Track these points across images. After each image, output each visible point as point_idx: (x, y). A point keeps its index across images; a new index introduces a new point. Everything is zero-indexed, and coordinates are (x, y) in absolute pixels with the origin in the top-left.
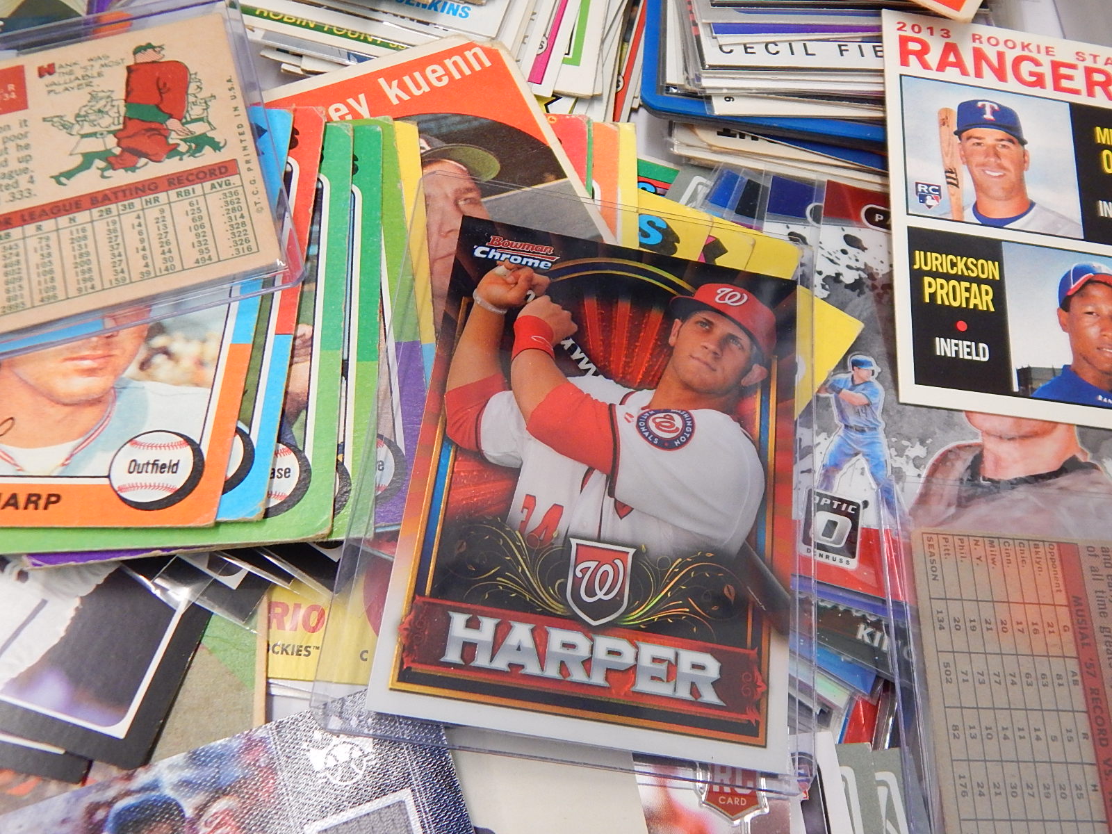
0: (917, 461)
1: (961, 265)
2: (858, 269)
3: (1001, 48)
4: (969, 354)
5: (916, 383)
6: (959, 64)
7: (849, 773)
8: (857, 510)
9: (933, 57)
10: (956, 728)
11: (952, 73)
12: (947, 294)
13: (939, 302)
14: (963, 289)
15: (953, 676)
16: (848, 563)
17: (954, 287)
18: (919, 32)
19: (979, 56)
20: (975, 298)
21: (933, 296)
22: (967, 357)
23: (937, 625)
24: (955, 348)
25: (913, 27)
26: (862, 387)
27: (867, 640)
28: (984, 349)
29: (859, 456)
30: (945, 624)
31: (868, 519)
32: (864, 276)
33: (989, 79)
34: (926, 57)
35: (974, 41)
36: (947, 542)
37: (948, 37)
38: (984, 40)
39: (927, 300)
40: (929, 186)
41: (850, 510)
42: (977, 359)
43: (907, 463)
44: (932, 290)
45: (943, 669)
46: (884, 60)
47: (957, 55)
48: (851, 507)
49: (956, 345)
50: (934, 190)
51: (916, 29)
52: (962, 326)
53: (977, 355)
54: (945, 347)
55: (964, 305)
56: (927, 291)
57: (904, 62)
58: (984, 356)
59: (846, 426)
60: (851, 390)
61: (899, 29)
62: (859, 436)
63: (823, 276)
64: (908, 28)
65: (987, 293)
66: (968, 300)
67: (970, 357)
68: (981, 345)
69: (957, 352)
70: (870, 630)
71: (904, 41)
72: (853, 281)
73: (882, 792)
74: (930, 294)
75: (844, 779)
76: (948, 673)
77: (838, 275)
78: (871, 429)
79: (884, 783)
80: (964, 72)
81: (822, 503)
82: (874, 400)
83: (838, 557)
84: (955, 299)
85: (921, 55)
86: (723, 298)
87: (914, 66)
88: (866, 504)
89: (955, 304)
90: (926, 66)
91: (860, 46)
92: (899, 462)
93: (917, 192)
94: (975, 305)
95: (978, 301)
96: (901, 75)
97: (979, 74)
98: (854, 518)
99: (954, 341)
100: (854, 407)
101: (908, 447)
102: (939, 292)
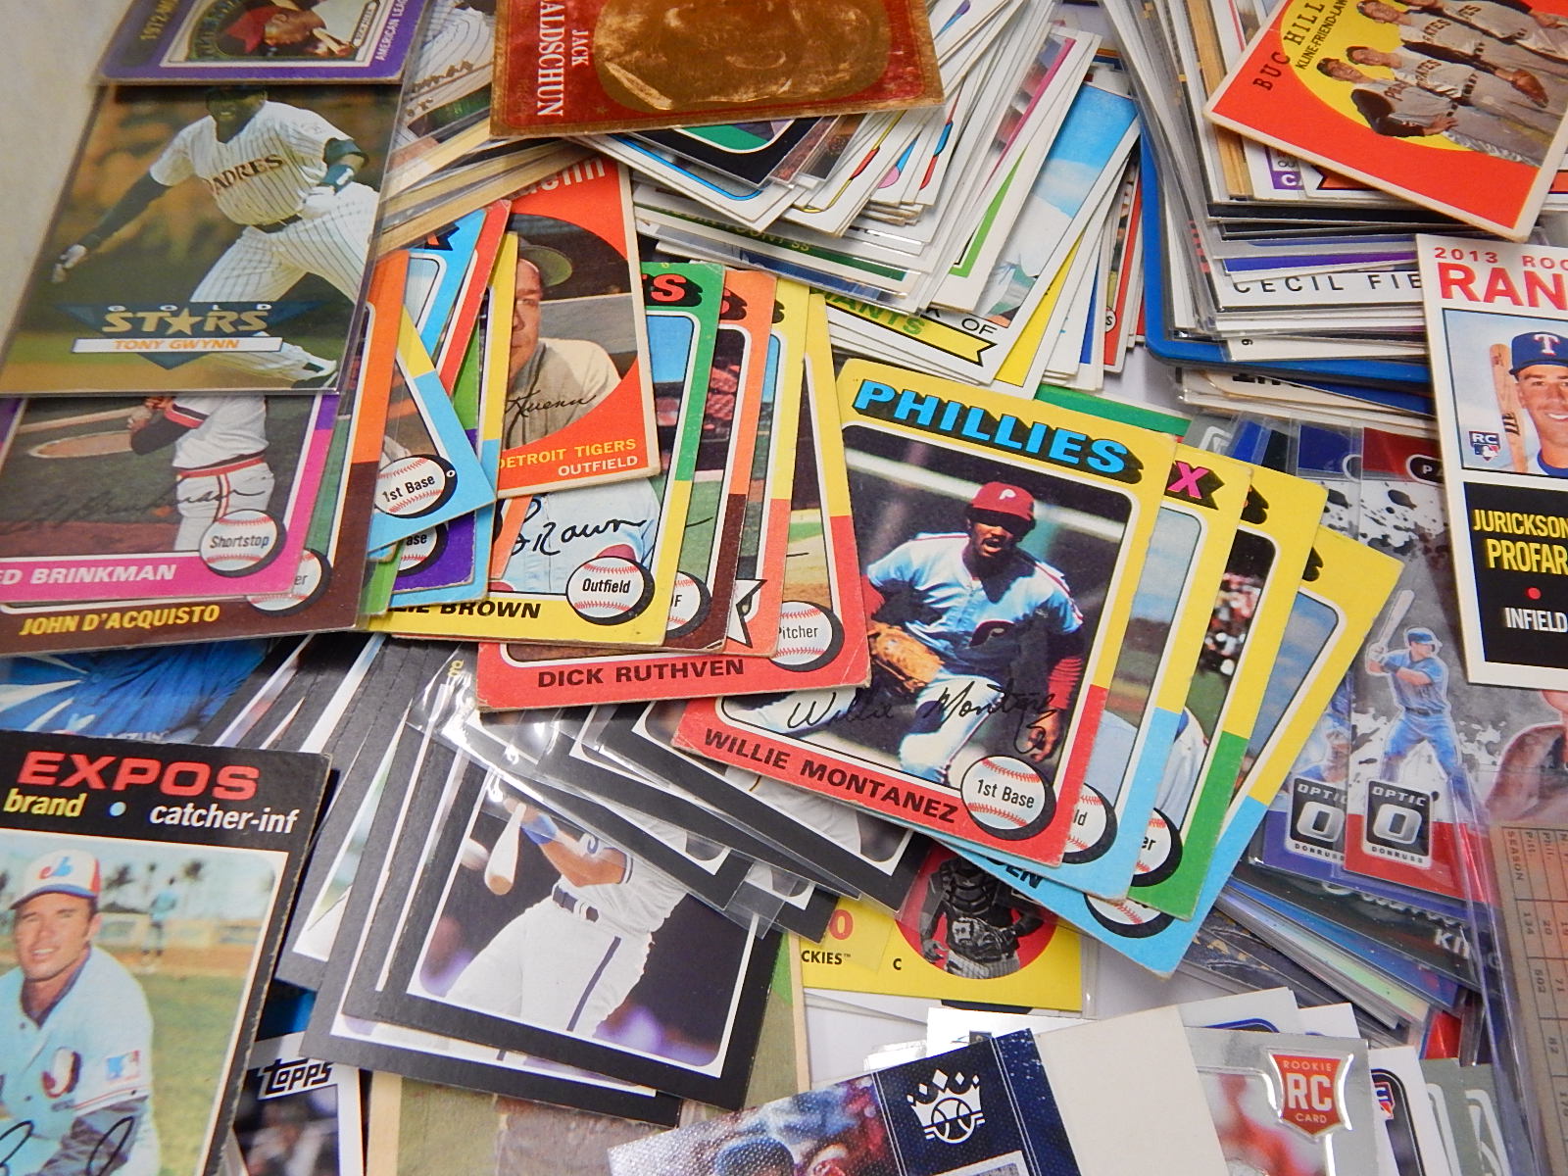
0: (1491, 747)
1: (1528, 524)
2: (1407, 530)
3: (1557, 270)
4: (1545, 625)
5: (1486, 660)
6: (1510, 292)
7: (1437, 1091)
8: (1426, 803)
9: (1479, 287)
10: (1553, 1041)
11: (1502, 304)
12: (1515, 558)
13: (1506, 567)
14: (1533, 551)
15: (1546, 985)
16: (1420, 861)
17: (1522, 549)
18: (1460, 258)
19: (1532, 281)
20: (1548, 560)
21: (1498, 560)
22: (1542, 629)
23: (1525, 928)
24: (1528, 619)
25: (1453, 252)
26: (1421, 664)
27: (1446, 946)
28: (1561, 618)
29: (1425, 743)
30: (1534, 929)
31: (1440, 812)
32: (1415, 537)
33: (1545, 307)
34: (1471, 286)
35: (1525, 263)
36: (1531, 837)
37: (1495, 261)
38: (1537, 262)
39: (1492, 565)
40: (1485, 434)
41: (1418, 803)
42: (1555, 630)
43: (1480, 749)
44: (1497, 554)
45: (1534, 976)
46: (1422, 292)
47: (1507, 282)
48: (1419, 799)
49: (1529, 615)
50: (1491, 439)
51: (1457, 254)
52: (1534, 593)
53: (1555, 626)
54: (1516, 618)
55: (1535, 570)
56: (1492, 555)
57: (1446, 294)
58: (1562, 627)
59: (1408, 709)
60: (1409, 667)
61: (1437, 256)
62: (1422, 720)
63: (1368, 539)
64: (1448, 254)
65: (1560, 553)
66: (1539, 563)
67: (1545, 629)
68: (1558, 615)
69: (1530, 623)
70: (1448, 935)
71: (1444, 269)
72: (1402, 544)
73: (1474, 1112)
74: (1495, 558)
75: (1431, 1097)
76: (1540, 981)
77: (1385, 537)
78: (1434, 711)
79: (1476, 1102)
80: (1516, 302)
81: (1387, 795)
82: (1436, 679)
83: (1409, 855)
84: (1524, 563)
85: (1464, 284)
87: (1458, 298)
88: (1435, 795)
89: (1525, 569)
90: (1471, 297)
91: (1393, 276)
92: (1470, 748)
93: (1472, 442)
94: (1548, 569)
95: (1550, 564)
96: (1444, 309)
97: (1533, 302)
98: (1423, 810)
99: (1526, 611)
100: (1414, 686)
101: (1478, 731)
102: (1506, 556)
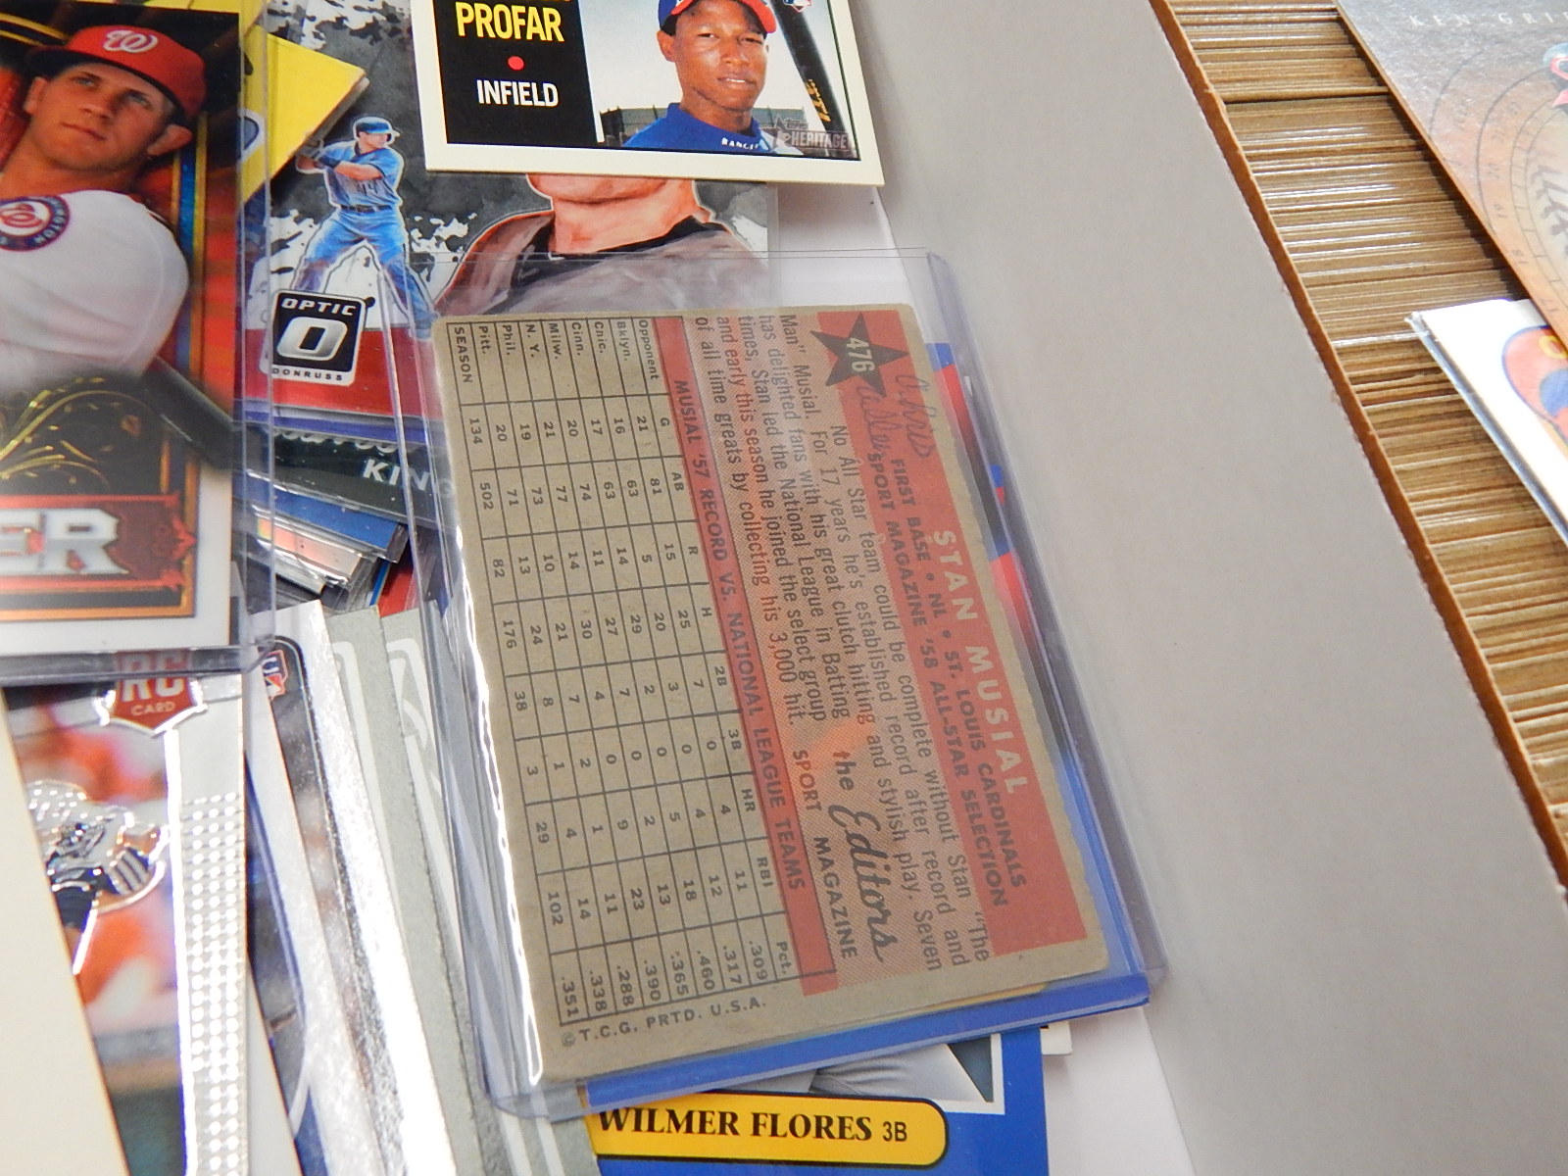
0: (453, 243)
2: (371, 10)
4: (527, 98)
5: (448, 142)
7: (346, 649)
8: (356, 312)
10: (498, 563)
12: (492, 24)
13: (480, 34)
14: (516, 16)
15: (495, 500)
16: (339, 378)
17: (502, 14)
20: (535, 25)
21: (471, 27)
22: (524, 103)
23: (471, 438)
24: (506, 93)
26: (371, 156)
27: (378, 478)
28: (550, 91)
29: (365, 242)
31: (372, 320)
32: (381, 18)
36: (486, 332)
39: (462, 32)
41: (345, 312)
42: (542, 104)
43: (437, 245)
44: (469, 19)
45: (479, 492)
48: (347, 308)
49: (509, 88)
52: (516, 63)
53: (541, 98)
54: (491, 92)
55: (518, 36)
56: (461, 21)
58: (551, 99)
59: (343, 207)
60: (353, 161)
62: (365, 218)
63: (317, 22)
65: (552, 18)
66: (523, 29)
67: (529, 103)
68: (546, 86)
69: (510, 98)
70: (383, 465)
72: (363, 25)
73: (397, 667)
74: (465, 25)
75: (337, 658)
76: (487, 496)
77: (340, 20)
78: (381, 208)
79: (402, 654)
82: (387, 171)
83: (324, 372)
84: (504, 29)
86: (117, 44)
88: (370, 302)
89: (506, 35)
92: (425, 246)
94: (536, 36)
95: (539, 30)
99: (504, 84)
100: (356, 180)
101: (439, 225)
102: (480, 21)
